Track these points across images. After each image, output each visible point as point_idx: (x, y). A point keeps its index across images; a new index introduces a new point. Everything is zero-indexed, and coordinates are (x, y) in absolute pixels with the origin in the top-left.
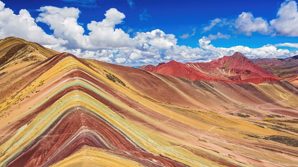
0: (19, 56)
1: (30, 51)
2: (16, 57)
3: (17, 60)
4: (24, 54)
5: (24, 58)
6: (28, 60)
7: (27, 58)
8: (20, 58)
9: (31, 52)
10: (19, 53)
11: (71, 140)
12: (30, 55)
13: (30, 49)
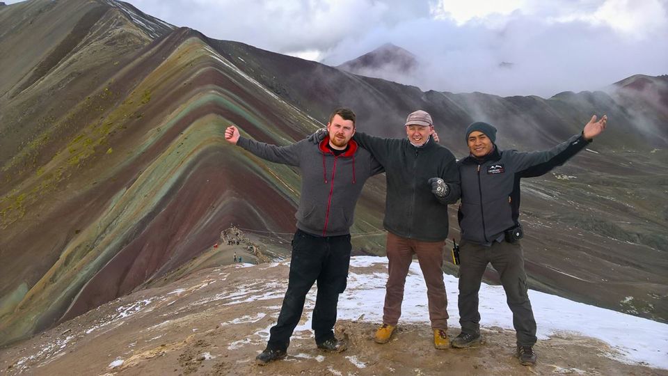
0: (98, 34)
1: (117, 23)
2: (93, 37)
3: (94, 44)
4: (108, 30)
5: (107, 38)
6: (115, 43)
7: (113, 39)
8: (99, 39)
9: (120, 24)
10: (98, 26)
11: (206, 220)
12: (117, 31)
13: (117, 18)
